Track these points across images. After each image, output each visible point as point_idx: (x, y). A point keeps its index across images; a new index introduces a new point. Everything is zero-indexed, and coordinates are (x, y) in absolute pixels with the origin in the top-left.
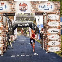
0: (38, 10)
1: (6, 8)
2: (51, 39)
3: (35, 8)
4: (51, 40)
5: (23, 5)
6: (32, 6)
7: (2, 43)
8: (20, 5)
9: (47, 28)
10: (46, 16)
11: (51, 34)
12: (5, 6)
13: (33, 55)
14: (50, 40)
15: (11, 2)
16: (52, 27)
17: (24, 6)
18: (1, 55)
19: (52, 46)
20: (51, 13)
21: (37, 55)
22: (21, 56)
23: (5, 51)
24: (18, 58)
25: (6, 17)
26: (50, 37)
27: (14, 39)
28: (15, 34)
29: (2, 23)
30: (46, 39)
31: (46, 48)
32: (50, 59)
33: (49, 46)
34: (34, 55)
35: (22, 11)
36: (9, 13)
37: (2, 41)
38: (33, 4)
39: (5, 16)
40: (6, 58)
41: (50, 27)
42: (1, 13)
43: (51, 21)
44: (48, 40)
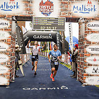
0: (70, 14)
1: (17, 7)
3: (66, 10)
4: (92, 65)
5: (46, 4)
6: (61, 7)
8: (40, 4)
9: (86, 44)
10: (84, 24)
11: (92, 55)
13: (60, 88)
14: (89, 65)
16: (93, 43)
17: (47, 6)
19: (93, 75)
20: (93, 19)
21: (67, 88)
22: (40, 89)
28: (27, 52)
29: (11, 34)
30: (82, 63)
31: (82, 78)
32: (89, 96)
33: (88, 75)
34: (62, 88)
35: (43, 14)
36: (21, 17)
37: (9, 63)
38: (62, 3)
41: (90, 43)
42: (9, 16)
43: (92, 32)
44: (85, 65)
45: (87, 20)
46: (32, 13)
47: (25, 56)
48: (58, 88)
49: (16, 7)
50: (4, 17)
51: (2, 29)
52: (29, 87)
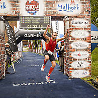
0: (55, 12)
3: (51, 9)
5: (32, 3)
6: (47, 6)
9: (70, 40)
10: (68, 22)
11: (77, 50)
12: (2, 5)
14: (74, 60)
16: (77, 39)
17: (33, 6)
19: (78, 69)
20: (76, 17)
21: (54, 82)
22: (29, 84)
23: (4, 77)
24: (25, 87)
25: (5, 22)
26: (74, 55)
27: (17, 57)
28: (19, 50)
30: (68, 58)
31: (68, 72)
33: (73, 69)
35: (30, 13)
36: (9, 17)
38: (47, 2)
39: (3, 21)
41: (74, 39)
43: (76, 29)
44: (71, 59)
45: (71, 18)
46: (19, 13)
47: (17, 54)
48: (46, 83)
52: (18, 83)
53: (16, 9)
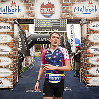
0: (72, 15)
2: (94, 63)
3: (67, 12)
4: (95, 66)
5: (47, 6)
6: (63, 8)
7: (12, 70)
9: (88, 45)
10: (86, 25)
11: (95, 55)
14: (92, 66)
15: (28, 2)
16: (96, 44)
17: (49, 8)
18: (11, 89)
19: (96, 76)
20: (95, 20)
23: (17, 82)
27: (30, 62)
29: (13, 37)
30: (85, 64)
33: (91, 76)
34: (65, 90)
36: (23, 20)
37: (12, 66)
38: (63, 4)
39: (17, 25)
40: (18, 94)
41: (92, 43)
42: (11, 20)
43: (94, 33)
44: (88, 66)
49: (17, 11)
50: (6, 21)
51: (5, 33)
52: (32, 90)
53: (30, 12)
